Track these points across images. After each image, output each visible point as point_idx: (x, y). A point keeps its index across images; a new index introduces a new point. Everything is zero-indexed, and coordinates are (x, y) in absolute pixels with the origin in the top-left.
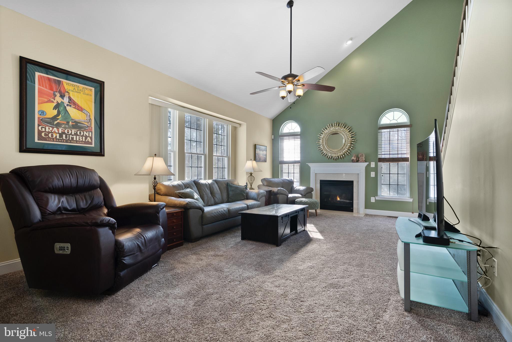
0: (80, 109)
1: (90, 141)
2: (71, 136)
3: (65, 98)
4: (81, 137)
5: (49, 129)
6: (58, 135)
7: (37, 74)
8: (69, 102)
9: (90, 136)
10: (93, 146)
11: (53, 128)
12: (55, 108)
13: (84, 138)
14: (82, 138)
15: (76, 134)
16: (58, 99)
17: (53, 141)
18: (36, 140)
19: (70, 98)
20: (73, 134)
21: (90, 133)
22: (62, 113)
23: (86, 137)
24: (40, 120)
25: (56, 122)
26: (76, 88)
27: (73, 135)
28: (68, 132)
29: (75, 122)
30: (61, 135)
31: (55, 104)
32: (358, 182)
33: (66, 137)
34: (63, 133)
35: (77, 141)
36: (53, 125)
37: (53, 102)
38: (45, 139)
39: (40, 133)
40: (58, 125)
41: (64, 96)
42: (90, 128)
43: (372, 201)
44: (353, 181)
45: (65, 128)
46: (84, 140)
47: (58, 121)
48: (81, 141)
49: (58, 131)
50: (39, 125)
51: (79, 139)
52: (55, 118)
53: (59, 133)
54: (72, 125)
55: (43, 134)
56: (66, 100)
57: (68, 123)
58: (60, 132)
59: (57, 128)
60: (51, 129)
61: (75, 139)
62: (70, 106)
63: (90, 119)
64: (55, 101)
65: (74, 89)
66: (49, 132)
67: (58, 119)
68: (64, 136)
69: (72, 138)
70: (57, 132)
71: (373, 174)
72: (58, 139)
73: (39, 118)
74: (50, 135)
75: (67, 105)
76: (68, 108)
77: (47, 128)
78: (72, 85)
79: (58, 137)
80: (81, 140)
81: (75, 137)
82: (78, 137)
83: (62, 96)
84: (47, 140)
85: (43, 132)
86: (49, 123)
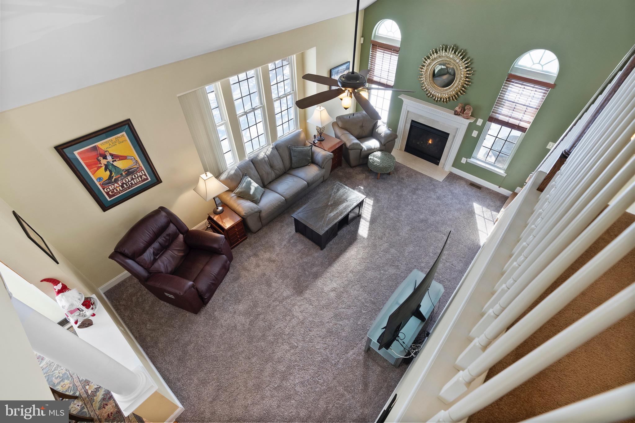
0: (124, 158)
1: (145, 177)
2: (129, 183)
3: (108, 157)
4: (137, 179)
5: (112, 187)
6: (120, 187)
7: (76, 153)
8: (113, 158)
9: (144, 173)
10: (150, 179)
11: (114, 185)
12: (106, 170)
13: (139, 178)
14: (139, 179)
15: (132, 179)
16: (104, 162)
17: (120, 193)
18: (109, 200)
19: (112, 155)
20: (130, 180)
21: (142, 172)
22: (113, 170)
23: (141, 176)
25: (113, 180)
26: (111, 143)
27: (130, 181)
28: (126, 181)
29: (126, 170)
30: (122, 186)
31: (104, 167)
32: (454, 136)
33: (127, 185)
34: (123, 183)
35: (136, 184)
36: (113, 182)
37: (101, 167)
38: (114, 195)
39: (107, 193)
40: (116, 181)
41: (106, 156)
42: (140, 168)
43: (462, 162)
44: (449, 134)
45: (122, 180)
46: (140, 180)
47: (114, 178)
48: (139, 182)
49: (119, 184)
50: (104, 189)
51: (137, 181)
52: (110, 177)
53: (120, 186)
54: (126, 174)
55: (110, 193)
56: (109, 158)
57: (122, 174)
58: (120, 185)
59: (117, 183)
60: (113, 186)
61: (134, 183)
62: (115, 161)
63: (136, 161)
64: (103, 165)
65: (110, 144)
66: (113, 190)
67: (113, 176)
68: (125, 185)
69: (132, 183)
70: (118, 186)
71: (475, 134)
72: (122, 190)
73: (100, 184)
74: (115, 191)
75: (113, 161)
76: (115, 164)
77: (110, 187)
78: (106, 142)
79: (121, 189)
80: (138, 181)
81: (132, 181)
82: (135, 180)
83: (105, 157)
84: (115, 196)
85: (109, 191)
86: (109, 183)
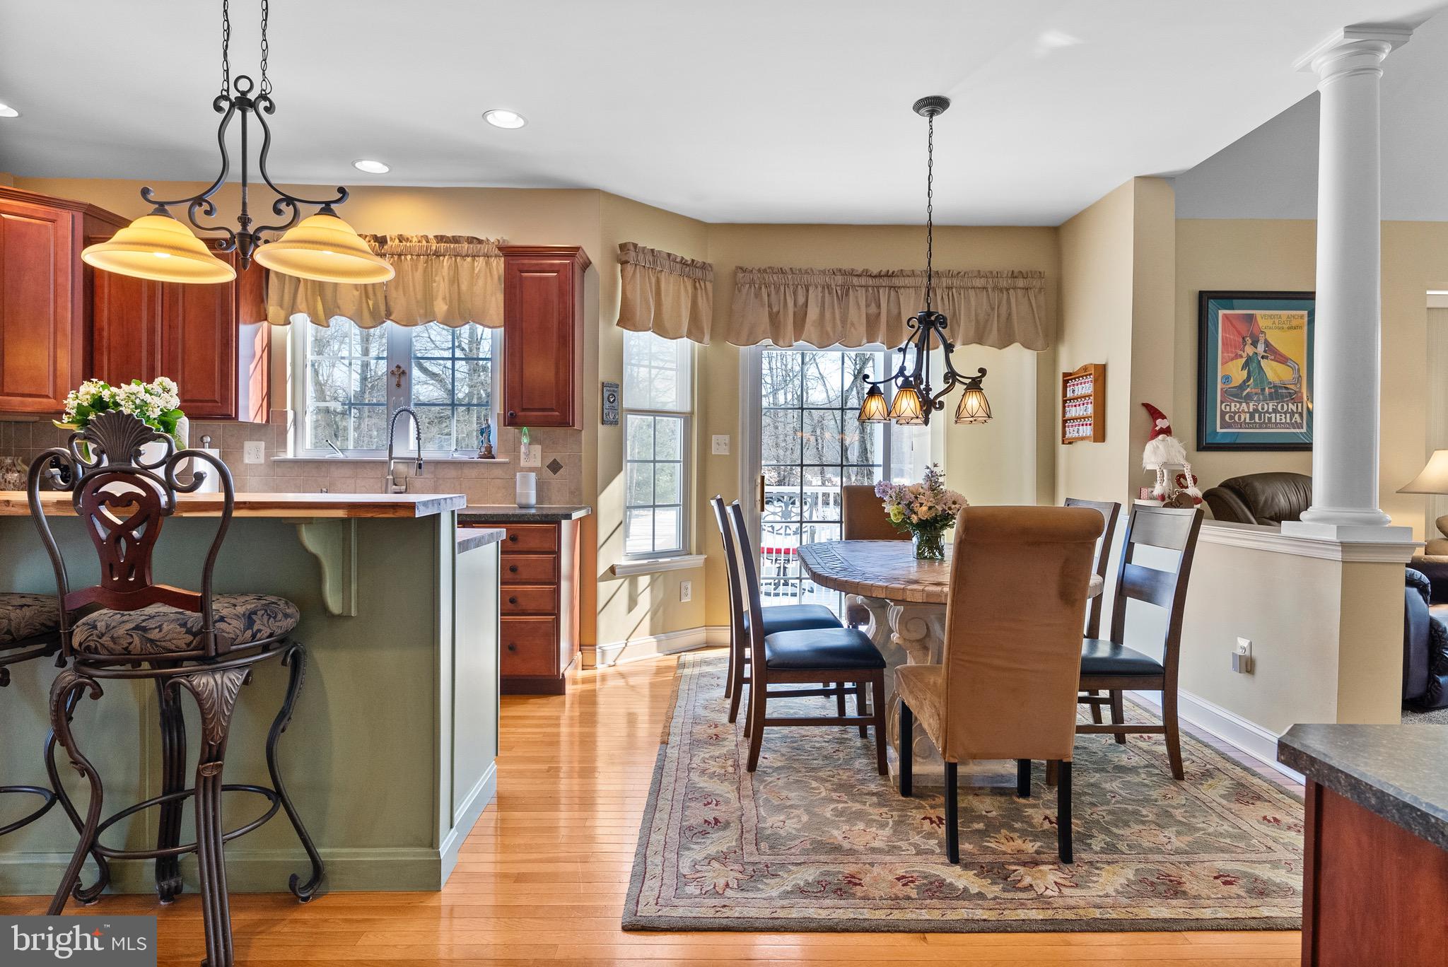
0: (1282, 359)
1: (1299, 420)
2: (1267, 415)
3: (1259, 346)
4: (1284, 416)
5: (1235, 406)
6: (1248, 415)
7: (1221, 313)
8: (1265, 351)
9: (1300, 410)
10: (1304, 430)
11: (1240, 403)
13: (1288, 415)
14: (1286, 418)
15: (1275, 411)
16: (1249, 350)
17: (1241, 428)
18: (1219, 430)
19: (1267, 344)
20: (1270, 410)
21: (1300, 405)
22: (1255, 374)
23: (1292, 413)
24: (1224, 392)
25: (1245, 393)
26: (1277, 321)
27: (1270, 413)
28: (1263, 409)
29: (1275, 387)
30: (1252, 417)
31: (1244, 360)
33: (1260, 419)
34: (1256, 411)
35: (1276, 425)
36: (1241, 398)
37: (1241, 357)
38: (1229, 426)
39: (1223, 414)
40: (1248, 398)
41: (1258, 341)
42: (1299, 394)
45: (1258, 401)
46: (1288, 421)
47: (1249, 390)
48: (1282, 423)
49: (1248, 408)
50: (1222, 402)
51: (1281, 419)
52: (1243, 386)
53: (1249, 412)
54: (1270, 394)
55: (1227, 417)
56: (1261, 348)
57: (1263, 390)
58: (1251, 410)
59: (1247, 404)
60: (1238, 405)
61: (1273, 421)
62: (1267, 358)
63: (1300, 376)
64: (1245, 355)
65: (1274, 323)
66: (1235, 413)
67: (1248, 386)
68: (1257, 415)
69: (1270, 419)
70: (1246, 410)
72: (1248, 423)
73: (1222, 389)
74: (1237, 417)
75: (1263, 357)
76: (1263, 363)
77: (1233, 404)
78: (1270, 316)
79: (1248, 421)
80: (1284, 421)
81: (1273, 415)
82: (1278, 415)
83: (1255, 344)
84: (1232, 428)
85: (1228, 412)
86: (1235, 396)
